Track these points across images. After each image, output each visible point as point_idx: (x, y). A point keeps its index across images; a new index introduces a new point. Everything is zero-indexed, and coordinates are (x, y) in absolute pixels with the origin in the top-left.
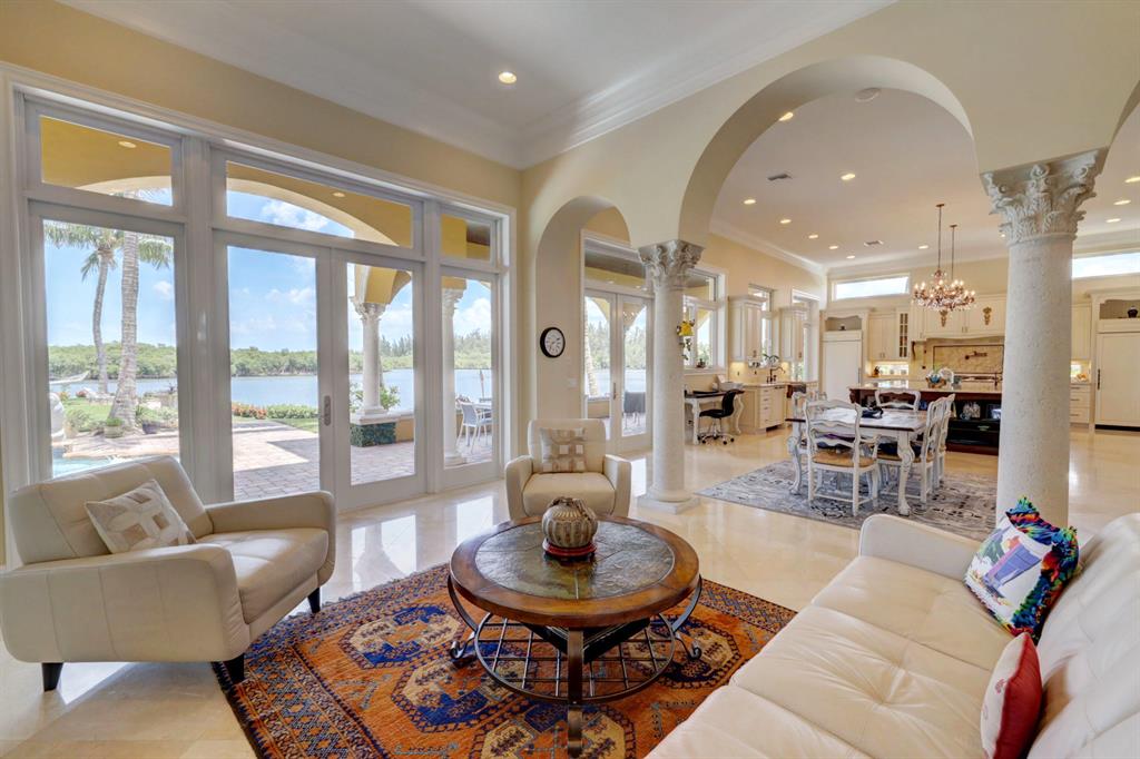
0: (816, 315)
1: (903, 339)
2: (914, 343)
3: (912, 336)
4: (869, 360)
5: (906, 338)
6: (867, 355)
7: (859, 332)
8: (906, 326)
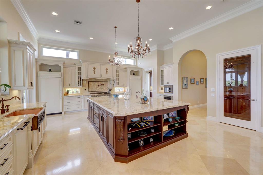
1: (79, 78)
3: (82, 77)
4: (64, 87)
6: (63, 84)
7: (60, 73)
8: (80, 72)
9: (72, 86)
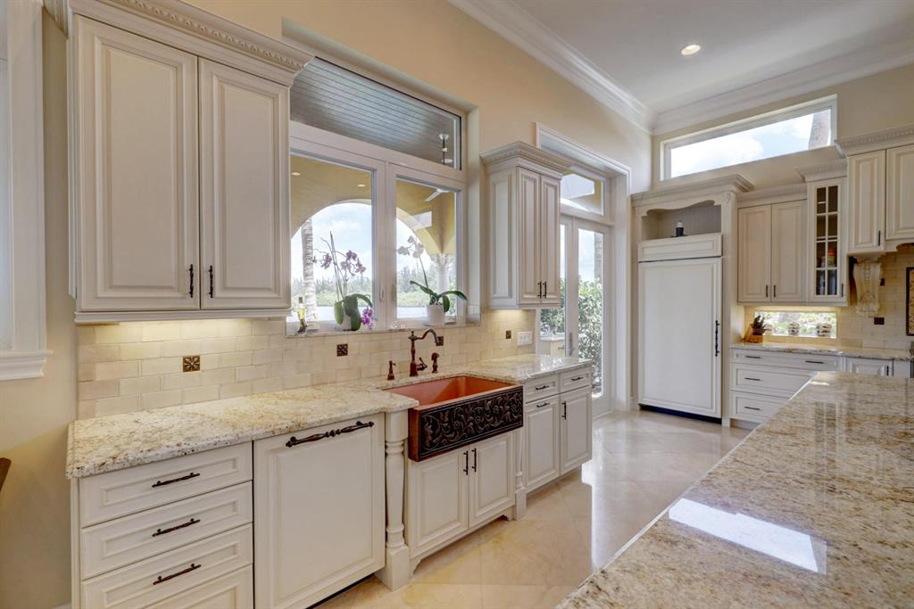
0: (623, 207)
1: (826, 250)
2: (852, 261)
3: (848, 245)
4: (738, 302)
5: (833, 247)
6: (736, 289)
7: (717, 237)
8: (833, 220)
9: (780, 298)
